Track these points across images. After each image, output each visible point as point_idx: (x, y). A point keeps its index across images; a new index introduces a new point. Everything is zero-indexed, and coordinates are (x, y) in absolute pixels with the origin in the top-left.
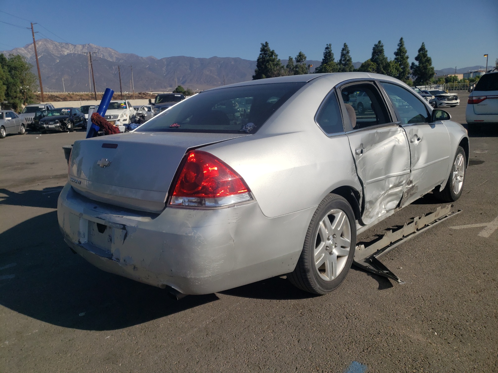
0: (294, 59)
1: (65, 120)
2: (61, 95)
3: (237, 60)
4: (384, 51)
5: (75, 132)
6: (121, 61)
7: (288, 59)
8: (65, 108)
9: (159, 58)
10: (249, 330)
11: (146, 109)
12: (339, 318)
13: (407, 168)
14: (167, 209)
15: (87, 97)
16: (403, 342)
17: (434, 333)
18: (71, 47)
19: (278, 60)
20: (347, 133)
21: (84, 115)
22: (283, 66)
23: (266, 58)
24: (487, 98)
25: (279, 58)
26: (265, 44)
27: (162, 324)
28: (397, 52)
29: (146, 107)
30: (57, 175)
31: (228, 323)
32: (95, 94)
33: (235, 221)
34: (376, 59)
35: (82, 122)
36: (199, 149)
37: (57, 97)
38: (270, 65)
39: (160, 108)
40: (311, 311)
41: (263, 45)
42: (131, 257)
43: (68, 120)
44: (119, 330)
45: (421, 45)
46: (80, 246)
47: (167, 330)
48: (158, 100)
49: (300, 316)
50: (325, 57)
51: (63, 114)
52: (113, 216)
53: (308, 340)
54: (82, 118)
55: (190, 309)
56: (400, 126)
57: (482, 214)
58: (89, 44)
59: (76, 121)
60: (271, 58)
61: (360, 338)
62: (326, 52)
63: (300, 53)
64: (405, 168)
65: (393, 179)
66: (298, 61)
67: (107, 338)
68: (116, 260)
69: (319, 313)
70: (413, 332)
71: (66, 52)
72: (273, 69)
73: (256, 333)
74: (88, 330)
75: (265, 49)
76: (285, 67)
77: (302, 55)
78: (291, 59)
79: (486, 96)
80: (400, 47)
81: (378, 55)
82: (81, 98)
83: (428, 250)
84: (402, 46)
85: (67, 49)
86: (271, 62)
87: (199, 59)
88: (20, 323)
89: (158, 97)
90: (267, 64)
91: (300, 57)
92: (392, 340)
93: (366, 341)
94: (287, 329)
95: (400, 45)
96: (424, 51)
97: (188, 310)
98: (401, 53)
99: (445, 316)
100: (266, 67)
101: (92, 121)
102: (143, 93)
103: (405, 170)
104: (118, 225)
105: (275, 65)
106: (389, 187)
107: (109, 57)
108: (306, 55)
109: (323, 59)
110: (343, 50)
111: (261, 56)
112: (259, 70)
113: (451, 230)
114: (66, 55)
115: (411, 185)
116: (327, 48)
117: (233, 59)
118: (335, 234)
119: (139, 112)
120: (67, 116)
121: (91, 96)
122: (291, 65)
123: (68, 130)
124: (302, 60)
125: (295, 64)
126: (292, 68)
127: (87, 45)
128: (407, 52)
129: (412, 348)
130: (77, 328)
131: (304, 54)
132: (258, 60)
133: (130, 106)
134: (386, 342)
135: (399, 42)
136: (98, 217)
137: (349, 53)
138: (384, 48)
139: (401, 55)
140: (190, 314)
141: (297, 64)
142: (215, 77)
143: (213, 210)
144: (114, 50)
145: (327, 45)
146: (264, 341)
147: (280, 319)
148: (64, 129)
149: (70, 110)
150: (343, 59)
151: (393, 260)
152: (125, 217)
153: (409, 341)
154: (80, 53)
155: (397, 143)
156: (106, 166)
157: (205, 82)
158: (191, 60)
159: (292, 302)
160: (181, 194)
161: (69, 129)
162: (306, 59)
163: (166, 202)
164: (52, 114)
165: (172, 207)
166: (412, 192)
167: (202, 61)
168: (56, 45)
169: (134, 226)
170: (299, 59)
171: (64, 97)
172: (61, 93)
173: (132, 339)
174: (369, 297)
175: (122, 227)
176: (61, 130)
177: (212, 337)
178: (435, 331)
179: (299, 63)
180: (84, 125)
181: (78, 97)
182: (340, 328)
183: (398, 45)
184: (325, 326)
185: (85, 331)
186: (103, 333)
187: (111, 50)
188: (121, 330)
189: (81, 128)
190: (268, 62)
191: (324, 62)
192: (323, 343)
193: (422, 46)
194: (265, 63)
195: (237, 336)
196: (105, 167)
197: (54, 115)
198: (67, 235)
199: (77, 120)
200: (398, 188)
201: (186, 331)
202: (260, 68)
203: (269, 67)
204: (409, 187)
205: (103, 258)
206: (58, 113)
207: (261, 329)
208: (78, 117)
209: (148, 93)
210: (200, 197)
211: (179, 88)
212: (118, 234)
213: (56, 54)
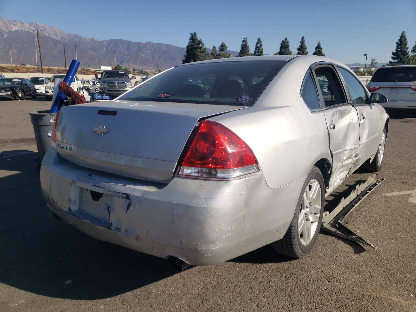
0: (217, 49)
1: (16, 89)
2: (9, 67)
3: (168, 46)
4: (289, 47)
5: (25, 101)
6: (65, 40)
7: (212, 48)
8: (16, 79)
9: (100, 40)
10: (242, 295)
11: (91, 83)
12: (321, 282)
13: (357, 143)
14: (175, 179)
15: (34, 70)
16: (387, 304)
17: (410, 294)
18: (19, 24)
19: (204, 48)
20: (323, 109)
21: (34, 86)
22: (208, 53)
23: (194, 46)
24: (380, 88)
25: (205, 46)
26: (193, 34)
27: (154, 291)
28: (299, 48)
29: (91, 81)
30: (15, 140)
31: (219, 289)
32: (42, 68)
33: (246, 193)
34: (283, 53)
35: (32, 92)
36: (209, 119)
37: (5, 68)
38: (198, 52)
39: (106, 83)
40: (294, 275)
41: (192, 34)
42: (135, 228)
43: (20, 89)
44: (111, 298)
45: (318, 43)
46: (71, 214)
47: (161, 298)
48: (103, 75)
49: (285, 280)
50: (242, 48)
51: (14, 84)
52: (113, 184)
53: (301, 305)
54: (32, 88)
55: (178, 274)
56: (353, 106)
57: (403, 183)
58: (35, 23)
59: (26, 91)
60: (198, 46)
61: (348, 302)
62: (243, 45)
63: (222, 44)
64: (356, 143)
65: (347, 152)
66: (221, 50)
67: (100, 307)
68: (116, 230)
69: (301, 276)
70: (392, 295)
71: (14, 29)
72: (200, 55)
73: (249, 299)
74: (79, 299)
75: (193, 38)
76: (210, 54)
77: (224, 45)
78: (214, 48)
79: (380, 86)
80: (302, 44)
81: (285, 49)
82: (28, 71)
83: (373, 214)
84: (303, 43)
85: (15, 25)
86: (198, 49)
87: (136, 43)
88: (3, 293)
89: (104, 73)
90: (195, 51)
91: (223, 47)
92: (377, 303)
93: (354, 304)
94: (277, 294)
95: (302, 42)
96: (320, 49)
97: (176, 275)
98: (302, 49)
99: (412, 277)
100: (194, 53)
101: (59, 89)
102: (85, 69)
103: (356, 144)
104: (120, 195)
105: (202, 52)
106: (343, 159)
107: (54, 36)
108: (227, 46)
109: (240, 50)
110: (257, 43)
111: (190, 44)
112: (188, 55)
113: (384, 196)
114: (13, 31)
115: (357, 158)
116: (244, 41)
117: (165, 44)
118: (311, 202)
119: (85, 86)
120: (18, 85)
121: (38, 69)
122: (215, 53)
123: (19, 99)
124: (224, 49)
125: (218, 52)
126: (215, 56)
127: (34, 24)
128: (307, 48)
129: (398, 311)
130: (67, 298)
131: (226, 45)
132: (188, 47)
133: (77, 79)
134: (373, 305)
135: (301, 40)
136: (95, 186)
137: (262, 46)
138: (289, 44)
139: (302, 51)
140: (180, 280)
141: (220, 52)
142: (149, 59)
143: (225, 181)
144: (59, 30)
145: (244, 38)
146: (260, 307)
147: (267, 283)
148: (15, 97)
149: (20, 80)
150: (257, 51)
151: (348, 223)
152: (127, 186)
153: (392, 304)
154: (27, 30)
155: (351, 121)
156: (104, 133)
157: (140, 63)
158: (128, 43)
159: (274, 266)
160: (191, 164)
161: (20, 97)
162: (227, 49)
163: (175, 172)
164: (3, 83)
165: (180, 177)
166: (356, 164)
167: (138, 44)
168: (5, 22)
169: (139, 195)
170: (222, 49)
171: (12, 69)
172: (9, 65)
173: (127, 308)
174: (340, 260)
175: (125, 196)
176: (12, 98)
177: (208, 304)
178: (410, 292)
179: (222, 52)
180: (34, 95)
181: (25, 70)
182: (326, 291)
183: (300, 43)
184: (311, 290)
185: (74, 301)
186: (96, 302)
187: (56, 29)
188: (113, 298)
189: (31, 97)
190: (196, 49)
191: (241, 52)
192: (316, 307)
193: (318, 45)
194: (193, 50)
195: (232, 302)
196: (102, 134)
197: (5, 84)
198: (54, 202)
199: (27, 89)
200: (349, 160)
201: (180, 298)
202: (189, 54)
203: (197, 54)
204: (356, 159)
205: (100, 228)
206: (9, 82)
207: (252, 294)
208: (29, 87)
209: (90, 70)
210: (209, 168)
211: (118, 67)
212: (121, 203)
213: (5, 30)
